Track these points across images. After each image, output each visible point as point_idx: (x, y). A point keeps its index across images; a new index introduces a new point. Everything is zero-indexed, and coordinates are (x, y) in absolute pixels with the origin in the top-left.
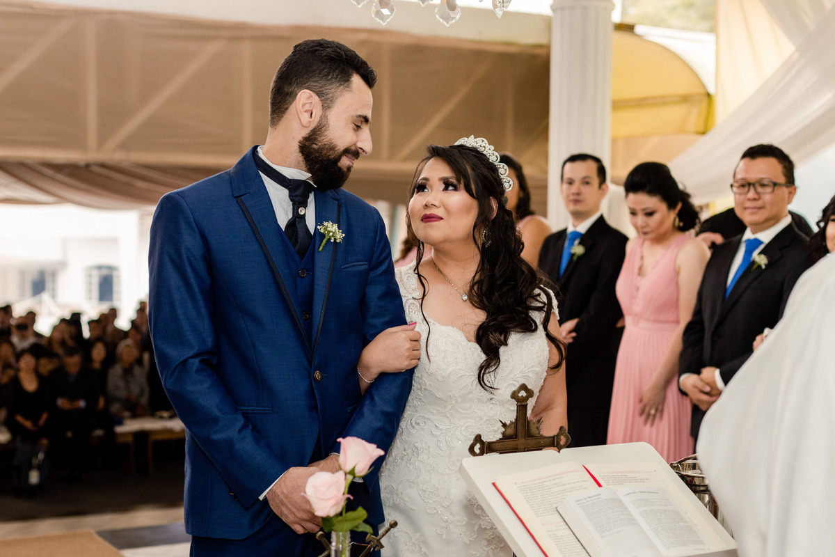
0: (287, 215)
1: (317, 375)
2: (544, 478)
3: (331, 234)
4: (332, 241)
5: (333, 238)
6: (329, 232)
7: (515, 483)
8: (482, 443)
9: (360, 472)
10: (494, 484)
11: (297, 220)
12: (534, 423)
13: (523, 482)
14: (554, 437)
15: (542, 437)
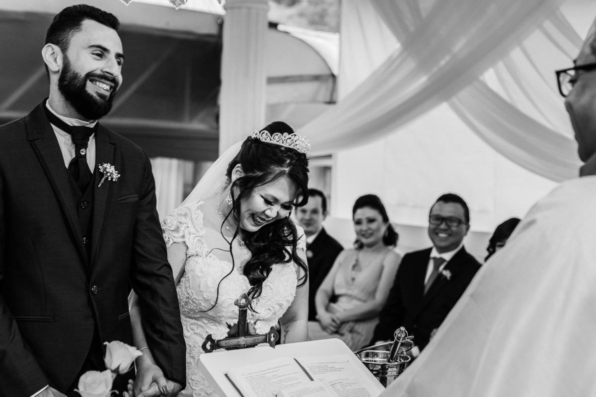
0: (72, 156)
1: (94, 289)
2: (265, 371)
3: (109, 174)
4: (109, 179)
5: (110, 177)
6: (107, 172)
7: (243, 375)
8: (213, 341)
9: (123, 370)
10: (226, 375)
11: (79, 160)
12: (252, 325)
13: (249, 374)
14: (266, 335)
15: (258, 335)
